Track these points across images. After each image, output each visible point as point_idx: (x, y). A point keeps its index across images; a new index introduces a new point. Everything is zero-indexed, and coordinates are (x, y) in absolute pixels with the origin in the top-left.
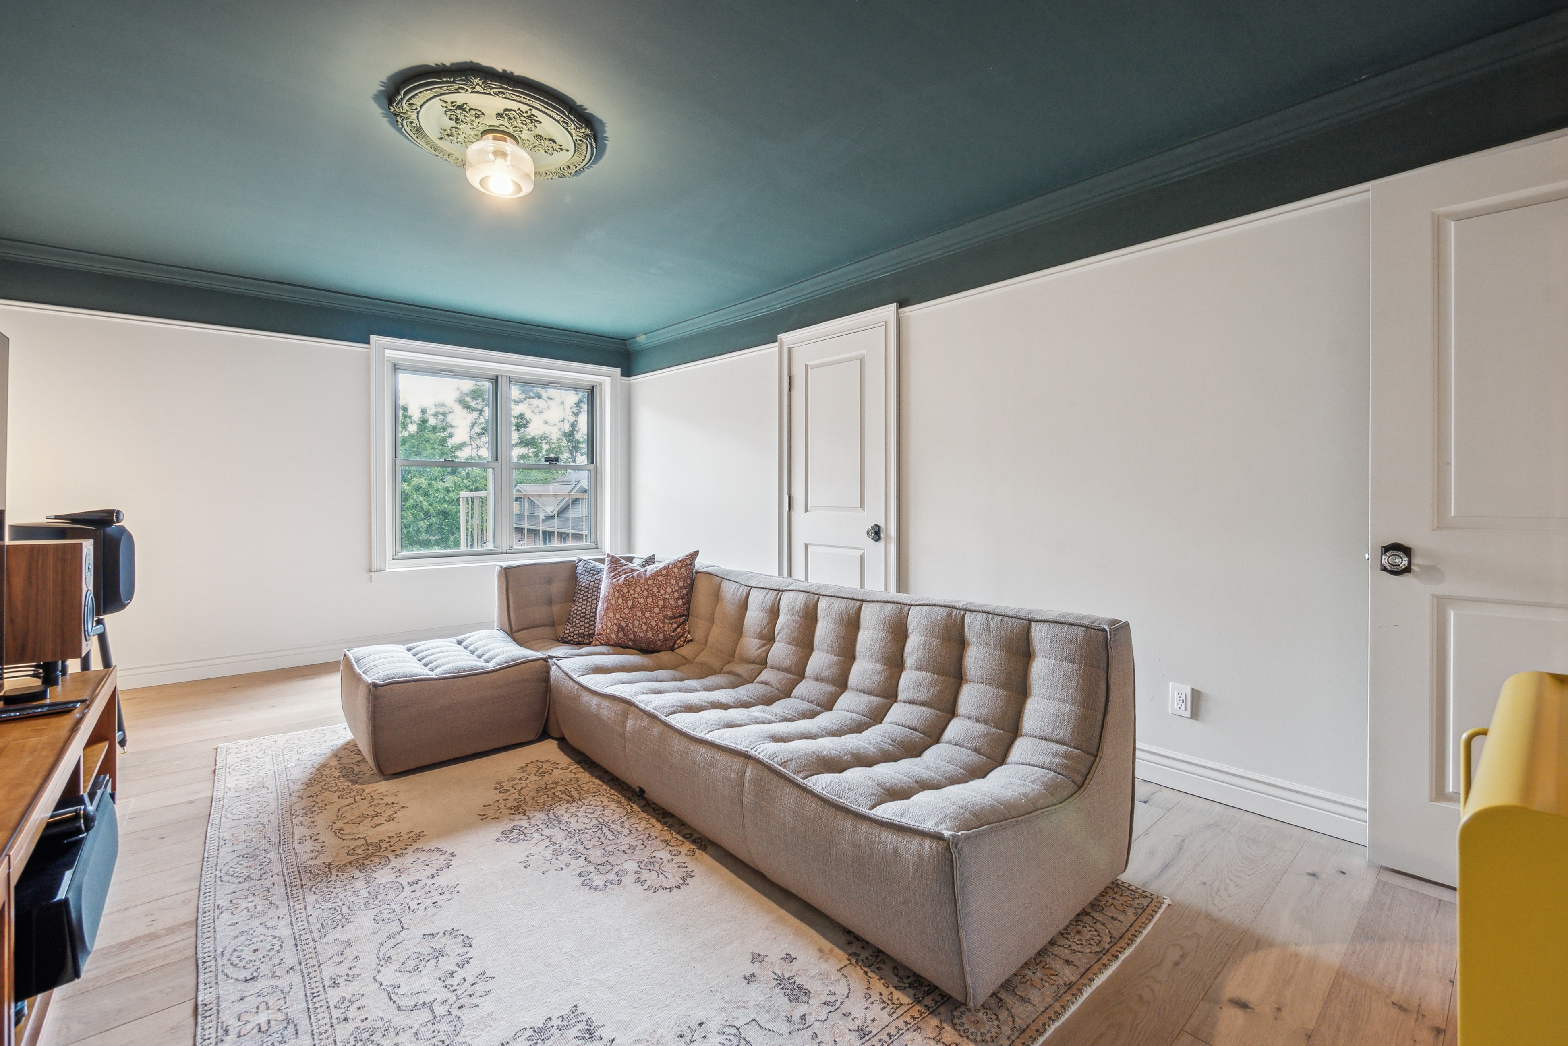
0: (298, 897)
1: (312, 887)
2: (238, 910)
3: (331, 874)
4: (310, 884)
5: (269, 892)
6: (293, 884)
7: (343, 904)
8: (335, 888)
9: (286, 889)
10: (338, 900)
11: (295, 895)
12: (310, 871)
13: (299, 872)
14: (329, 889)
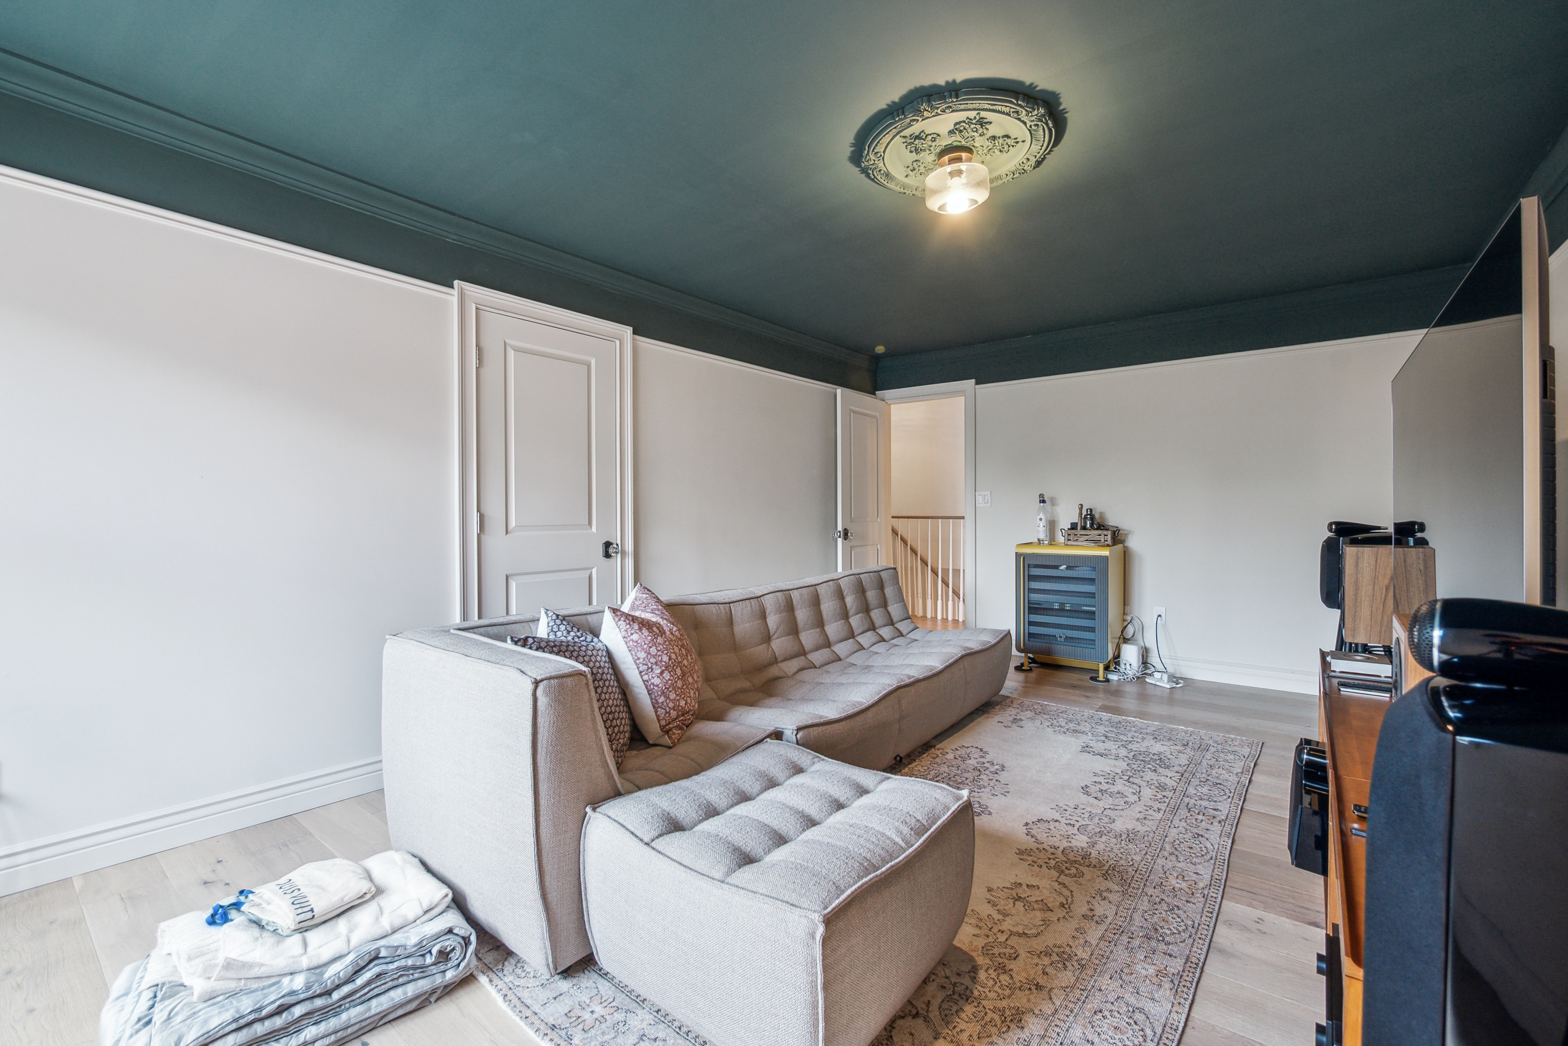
0: (1144, 864)
1: (1131, 866)
2: (1190, 883)
3: (1110, 866)
4: (1130, 869)
5: (1162, 883)
6: (1141, 877)
7: (1122, 840)
8: (1117, 855)
9: (1148, 876)
10: (1123, 845)
11: (1146, 867)
12: (1121, 880)
13: (1130, 884)
14: (1121, 856)
